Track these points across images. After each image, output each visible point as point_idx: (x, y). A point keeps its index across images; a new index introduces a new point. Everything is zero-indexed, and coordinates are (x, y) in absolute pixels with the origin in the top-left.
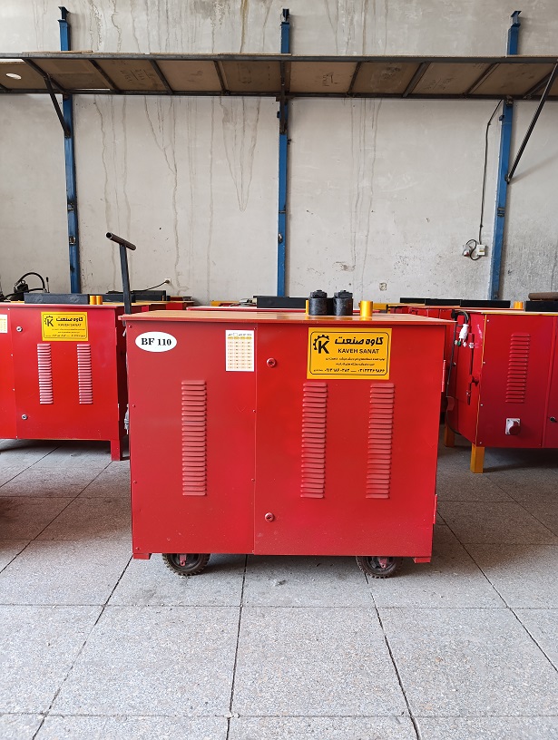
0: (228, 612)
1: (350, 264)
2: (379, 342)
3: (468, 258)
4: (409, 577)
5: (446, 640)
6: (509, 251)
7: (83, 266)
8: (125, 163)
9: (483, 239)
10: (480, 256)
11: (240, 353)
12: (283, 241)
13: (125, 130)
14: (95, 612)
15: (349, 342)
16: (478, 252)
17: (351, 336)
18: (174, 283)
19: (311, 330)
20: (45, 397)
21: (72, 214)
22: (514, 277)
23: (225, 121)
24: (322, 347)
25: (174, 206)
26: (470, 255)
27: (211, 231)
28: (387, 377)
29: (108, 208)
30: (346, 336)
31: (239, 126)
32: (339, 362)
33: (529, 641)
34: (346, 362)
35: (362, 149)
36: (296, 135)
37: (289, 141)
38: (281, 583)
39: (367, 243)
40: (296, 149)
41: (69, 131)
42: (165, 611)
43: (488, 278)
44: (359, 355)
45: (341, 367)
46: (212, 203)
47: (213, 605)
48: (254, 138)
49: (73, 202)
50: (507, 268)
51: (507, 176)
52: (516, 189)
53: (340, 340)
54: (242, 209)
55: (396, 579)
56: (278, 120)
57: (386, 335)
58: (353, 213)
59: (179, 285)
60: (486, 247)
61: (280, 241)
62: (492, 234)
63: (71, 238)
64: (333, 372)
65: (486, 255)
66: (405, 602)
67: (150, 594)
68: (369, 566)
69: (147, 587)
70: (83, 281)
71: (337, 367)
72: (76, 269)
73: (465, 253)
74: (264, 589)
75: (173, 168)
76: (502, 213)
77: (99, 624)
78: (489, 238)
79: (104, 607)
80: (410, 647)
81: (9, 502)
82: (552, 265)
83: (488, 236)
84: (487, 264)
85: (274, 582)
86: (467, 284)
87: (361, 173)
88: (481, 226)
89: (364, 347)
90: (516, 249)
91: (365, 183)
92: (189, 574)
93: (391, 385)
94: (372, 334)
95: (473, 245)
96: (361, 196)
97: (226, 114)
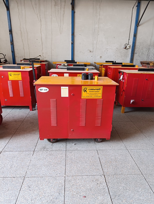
0: (63, 152)
1: (92, 50)
2: (100, 89)
3: (125, 49)
4: (105, 142)
5: (112, 158)
6: (136, 47)
7: (15, 51)
8: (26, 19)
9: (129, 43)
10: (128, 48)
11: (65, 92)
12: (73, 44)
13: (25, 8)
14: (32, 153)
15: (92, 89)
16: (128, 47)
17: (92, 88)
18: (42, 56)
19: (83, 87)
20: (11, 95)
21: (11, 34)
22: (137, 55)
23: (55, 5)
24: (85, 91)
25: (41, 32)
26: (125, 48)
27: (52, 40)
28: (101, 98)
29: (21, 33)
30: (91, 88)
31: (59, 7)
32: (89, 94)
33: (131, 157)
34: (91, 94)
35: (96, 15)
36: (76, 10)
37: (74, 12)
38: (75, 144)
39: (97, 44)
40: (76, 15)
41: (8, 9)
42: (48, 152)
43: (130, 55)
44: (94, 93)
45: (90, 96)
46: (52, 32)
47: (59, 150)
48: (64, 11)
49: (11, 31)
50: (135, 52)
51: (137, 24)
52: (139, 28)
53: (90, 89)
54: (61, 34)
55: (102, 143)
56: (71, 5)
57: (101, 88)
58: (93, 35)
60: (130, 46)
61: (72, 44)
62: (132, 42)
63: (11, 42)
64: (88, 97)
65: (130, 48)
66: (104, 148)
67: (44, 148)
68: (96, 140)
69: (43, 146)
70: (15, 55)
71: (89, 96)
72: (13, 52)
73: (124, 48)
74: (71, 146)
75: (40, 20)
76: (135, 36)
77: (33, 156)
78: (131, 43)
79: (34, 151)
80: (104, 159)
81: (6, 124)
82: (148, 51)
83: (131, 42)
84: (130, 50)
85: (73, 144)
86: (124, 56)
87: (96, 23)
88: (129, 39)
89: (96, 90)
90: (138, 46)
91: (97, 26)
92: (53, 143)
93: (102, 100)
94: (98, 88)
95: (126, 45)
96: (95, 30)
97: (55, 3)
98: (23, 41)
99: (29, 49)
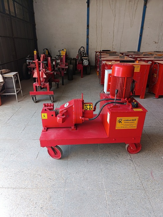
7: (89, 43)
8: (102, 14)
13: (103, 5)
21: (88, 29)
25: (114, 26)
27: (122, 33)
29: (97, 27)
31: (133, 3)
46: (123, 26)
49: (88, 26)
54: (131, 27)
59: (113, 48)
61: (141, 36)
63: (87, 36)
70: (89, 47)
75: (114, 15)
98: (97, 35)
99: (101, 41)
